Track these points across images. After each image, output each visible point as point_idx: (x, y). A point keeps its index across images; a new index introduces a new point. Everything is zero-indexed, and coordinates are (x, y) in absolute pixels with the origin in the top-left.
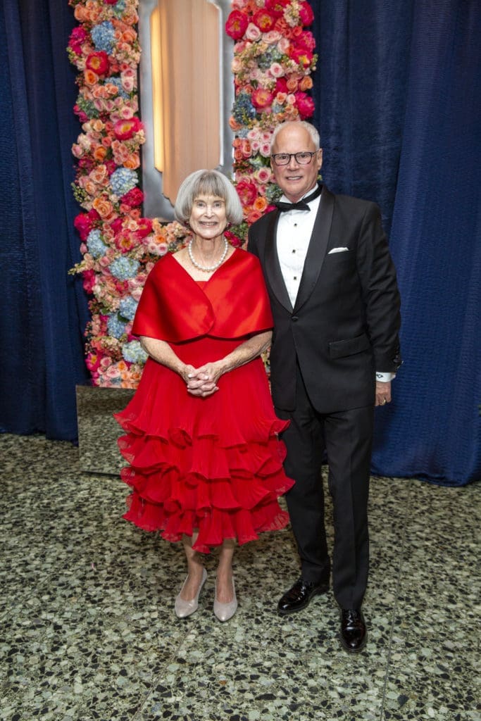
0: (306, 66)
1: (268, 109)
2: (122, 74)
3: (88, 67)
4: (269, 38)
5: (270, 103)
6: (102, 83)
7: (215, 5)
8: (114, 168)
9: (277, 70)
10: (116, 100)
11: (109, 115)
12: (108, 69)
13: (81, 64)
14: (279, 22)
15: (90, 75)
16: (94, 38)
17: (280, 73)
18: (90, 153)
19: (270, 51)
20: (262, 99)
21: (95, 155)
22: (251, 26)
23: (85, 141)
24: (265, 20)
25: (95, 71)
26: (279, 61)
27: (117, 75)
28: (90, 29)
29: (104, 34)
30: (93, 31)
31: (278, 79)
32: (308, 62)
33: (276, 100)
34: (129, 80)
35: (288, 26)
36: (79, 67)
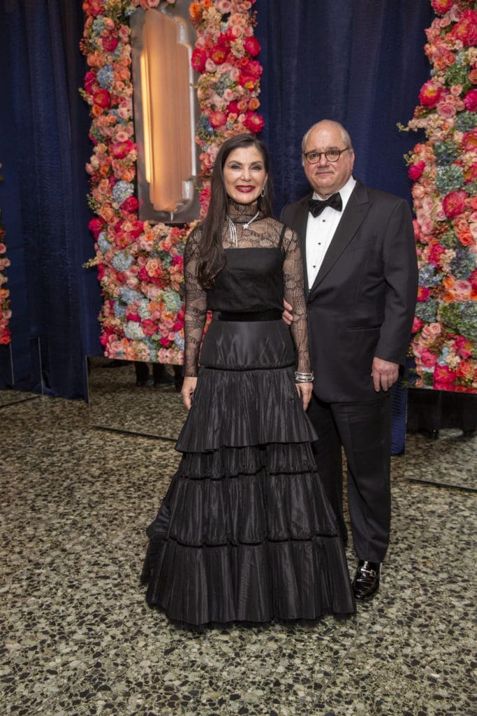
0: (251, 90)
1: (223, 128)
2: (120, 106)
3: (95, 103)
4: (221, 69)
5: (224, 122)
6: (106, 114)
7: (186, 45)
8: (115, 181)
9: (228, 95)
10: (116, 127)
11: (111, 139)
12: (110, 103)
13: (90, 100)
14: (229, 56)
15: (96, 108)
16: (98, 79)
17: (231, 98)
18: (98, 170)
19: (222, 80)
20: (216, 120)
21: (101, 171)
22: (209, 61)
23: (95, 160)
24: (219, 54)
25: (100, 105)
26: (231, 87)
27: (116, 107)
28: (96, 72)
29: (106, 76)
30: (98, 74)
31: (231, 102)
32: (252, 86)
33: (228, 119)
34: (124, 111)
35: (236, 59)
36: (89, 103)
